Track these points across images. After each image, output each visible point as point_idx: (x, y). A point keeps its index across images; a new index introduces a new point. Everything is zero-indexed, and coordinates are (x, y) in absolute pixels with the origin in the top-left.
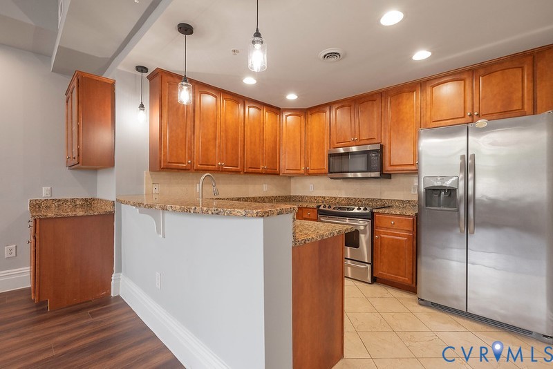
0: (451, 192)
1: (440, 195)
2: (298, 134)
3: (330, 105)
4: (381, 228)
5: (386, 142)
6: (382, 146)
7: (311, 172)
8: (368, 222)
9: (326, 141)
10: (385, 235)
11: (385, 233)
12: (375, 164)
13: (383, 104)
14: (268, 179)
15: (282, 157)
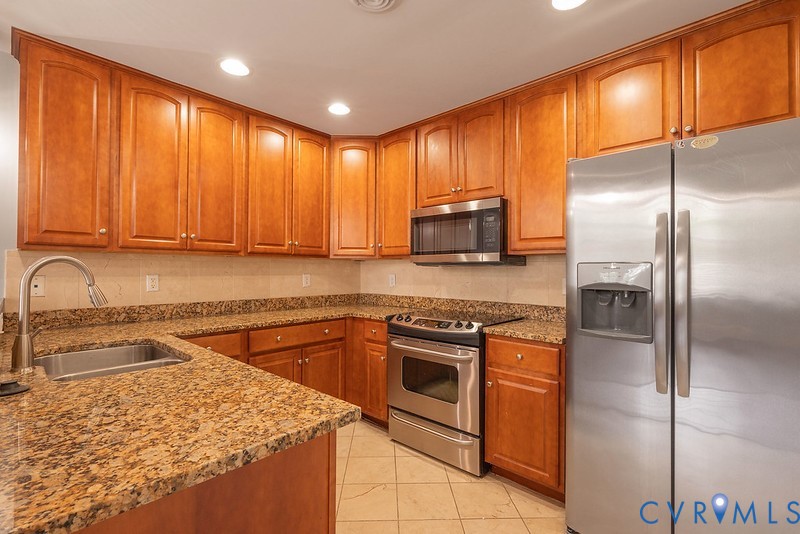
0: (637, 297)
1: (612, 303)
2: (362, 182)
3: (415, 128)
4: (499, 366)
5: (512, 195)
6: (504, 203)
7: (385, 251)
8: (473, 354)
9: (410, 195)
10: (506, 381)
11: (506, 377)
12: (493, 238)
13: (507, 122)
14: (312, 265)
15: (334, 225)
